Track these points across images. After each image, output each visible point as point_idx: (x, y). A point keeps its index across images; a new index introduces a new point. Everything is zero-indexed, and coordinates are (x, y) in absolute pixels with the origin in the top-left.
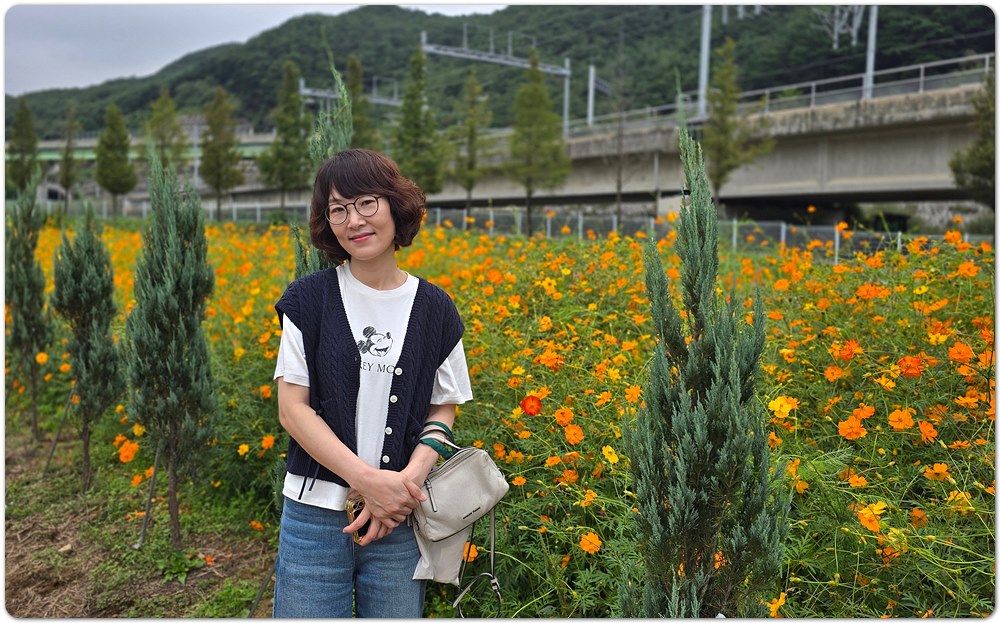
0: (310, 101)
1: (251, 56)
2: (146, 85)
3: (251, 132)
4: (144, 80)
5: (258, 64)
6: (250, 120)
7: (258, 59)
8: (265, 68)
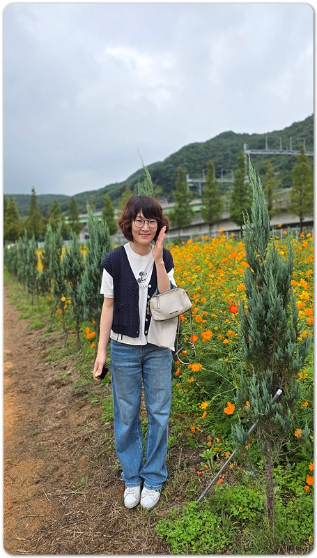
0: (191, 185)
1: (166, 167)
2: (122, 186)
3: (167, 202)
4: (121, 184)
5: (169, 171)
6: (166, 197)
7: (169, 168)
8: (172, 172)
